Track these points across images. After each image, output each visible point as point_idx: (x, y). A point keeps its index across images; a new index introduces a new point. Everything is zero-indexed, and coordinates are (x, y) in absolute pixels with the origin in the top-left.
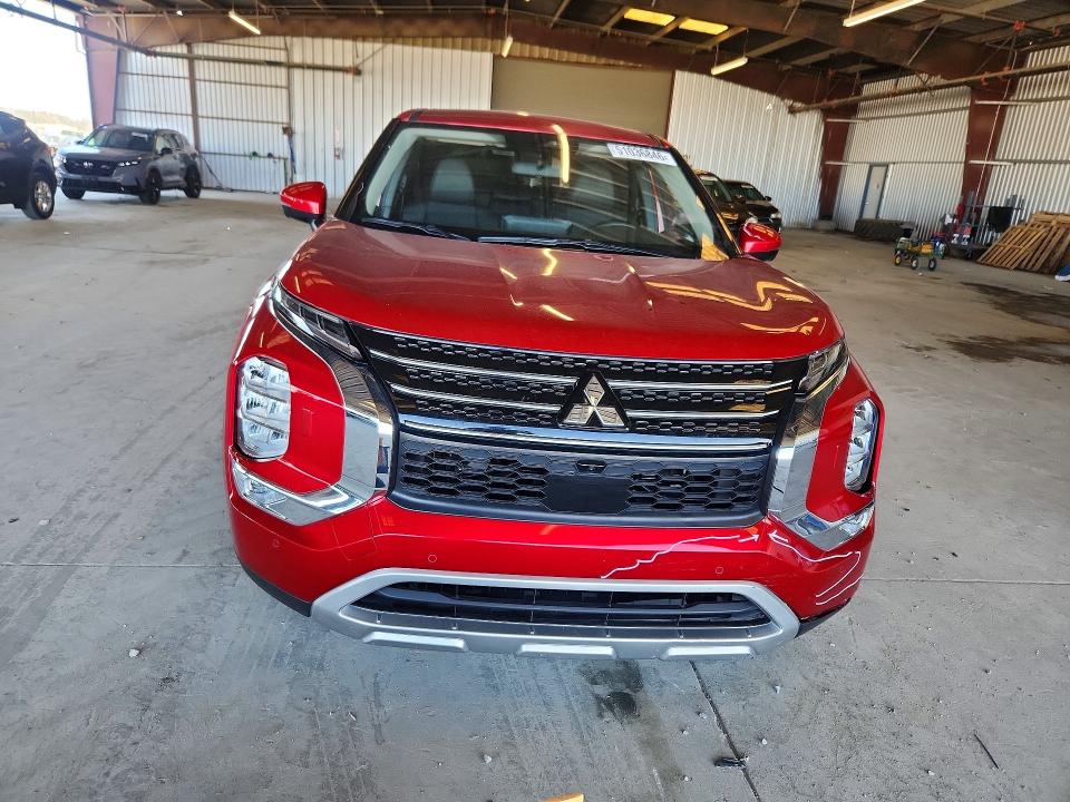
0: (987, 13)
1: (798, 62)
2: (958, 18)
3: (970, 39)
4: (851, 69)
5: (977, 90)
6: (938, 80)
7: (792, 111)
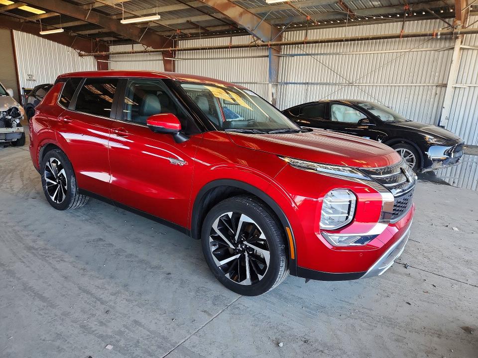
0: (168, 25)
1: (80, 33)
2: (157, 25)
3: (157, 33)
4: (106, 39)
5: (165, 54)
6: (150, 49)
7: (81, 55)
